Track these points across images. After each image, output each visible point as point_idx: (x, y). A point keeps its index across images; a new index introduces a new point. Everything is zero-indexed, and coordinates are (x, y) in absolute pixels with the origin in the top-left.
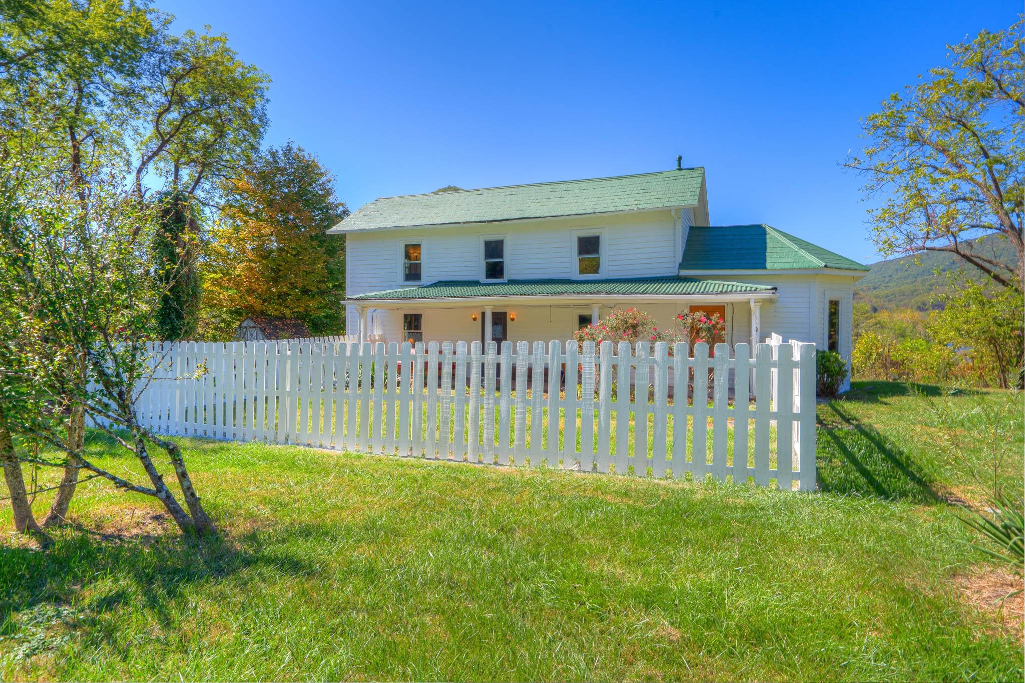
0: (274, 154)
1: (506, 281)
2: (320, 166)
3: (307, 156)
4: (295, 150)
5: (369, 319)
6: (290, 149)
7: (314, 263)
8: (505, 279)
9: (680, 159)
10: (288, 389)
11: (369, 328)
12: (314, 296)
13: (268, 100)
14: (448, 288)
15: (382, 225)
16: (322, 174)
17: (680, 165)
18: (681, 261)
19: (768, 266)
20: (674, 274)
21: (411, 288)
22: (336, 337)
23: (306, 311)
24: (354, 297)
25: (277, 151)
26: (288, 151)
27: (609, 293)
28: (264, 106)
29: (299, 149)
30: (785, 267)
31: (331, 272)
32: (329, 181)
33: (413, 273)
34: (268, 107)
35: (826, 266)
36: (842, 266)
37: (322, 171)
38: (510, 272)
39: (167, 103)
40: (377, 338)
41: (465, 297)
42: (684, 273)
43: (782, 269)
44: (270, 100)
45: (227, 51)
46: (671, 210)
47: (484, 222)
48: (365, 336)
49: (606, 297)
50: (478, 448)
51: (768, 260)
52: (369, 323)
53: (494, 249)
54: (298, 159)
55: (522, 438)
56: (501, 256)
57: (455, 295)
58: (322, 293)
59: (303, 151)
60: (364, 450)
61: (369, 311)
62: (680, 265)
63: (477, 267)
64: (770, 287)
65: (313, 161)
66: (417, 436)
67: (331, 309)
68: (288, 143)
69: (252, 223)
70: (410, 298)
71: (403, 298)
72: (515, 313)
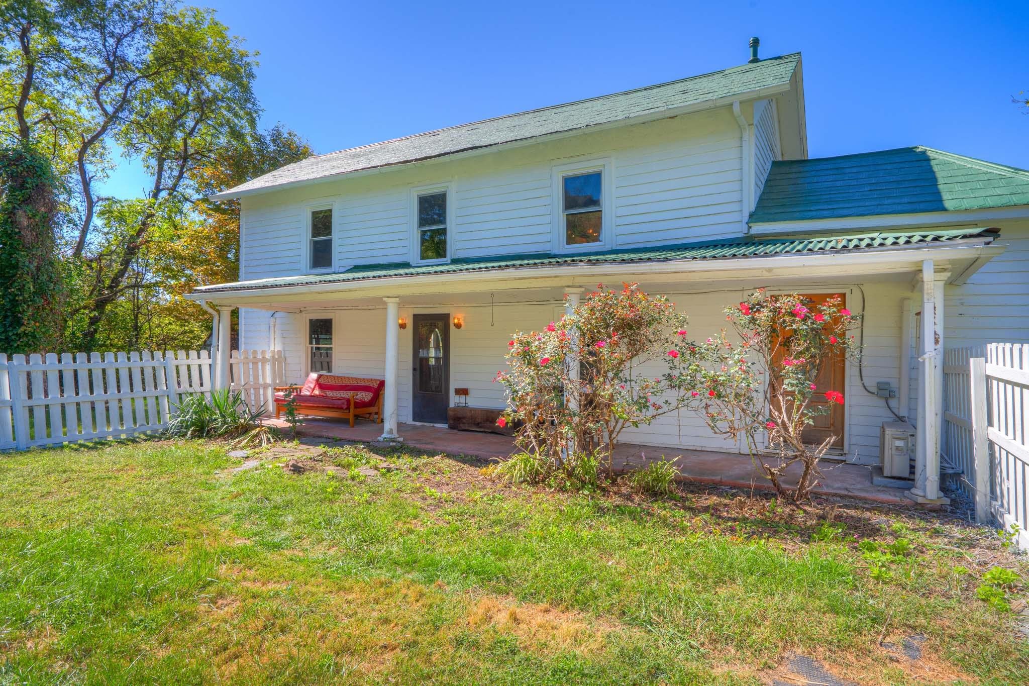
1: (449, 261)
9: (756, 42)
17: (755, 53)
18: (753, 209)
19: (948, 204)
20: (740, 235)
30: (990, 202)
38: (455, 244)
42: (759, 228)
43: (982, 209)
46: (731, 105)
47: (411, 160)
51: (945, 196)
53: (432, 209)
56: (443, 220)
62: (751, 216)
63: (407, 241)
72: (464, 315)
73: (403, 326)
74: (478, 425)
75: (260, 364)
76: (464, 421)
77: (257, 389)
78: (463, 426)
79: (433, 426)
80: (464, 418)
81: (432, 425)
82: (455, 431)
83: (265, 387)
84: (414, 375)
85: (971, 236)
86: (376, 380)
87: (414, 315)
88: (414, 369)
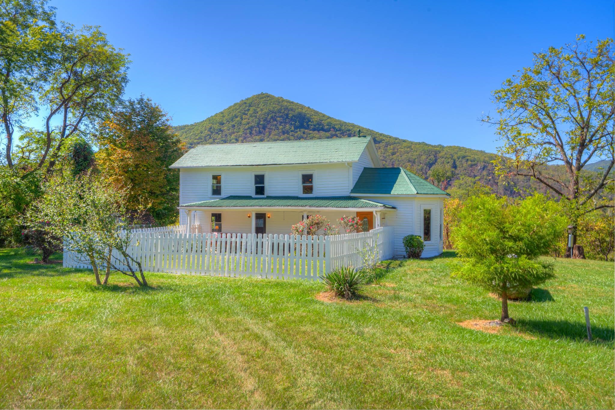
0: (132, 104)
2: (162, 110)
3: (153, 105)
4: (145, 100)
5: (192, 216)
7: (158, 176)
8: (265, 196)
10: (159, 251)
11: (192, 221)
12: (157, 196)
13: (128, 68)
14: (234, 201)
15: (200, 165)
16: (163, 115)
19: (392, 193)
20: (348, 195)
21: (215, 200)
24: (184, 205)
25: (134, 102)
26: (141, 101)
27: (310, 206)
28: (125, 71)
29: (148, 100)
31: (168, 181)
32: (167, 120)
33: (217, 191)
34: (128, 72)
35: (417, 193)
36: (429, 192)
37: (163, 113)
38: (268, 191)
39: (67, 78)
40: (197, 226)
41: (241, 206)
42: (352, 194)
44: (129, 68)
45: (100, 34)
46: (345, 163)
47: (254, 165)
48: (190, 226)
49: (309, 208)
50: (229, 272)
52: (192, 218)
53: (260, 179)
54: (147, 105)
55: (243, 268)
56: (263, 183)
57: (237, 205)
58: (163, 194)
59: (151, 100)
60: (189, 274)
61: (192, 213)
62: (352, 190)
63: (250, 189)
64: (382, 205)
65: (157, 108)
66: (208, 268)
67: (168, 204)
68: (141, 96)
69: (119, 150)
70: (213, 207)
71: (210, 207)
72: (271, 214)
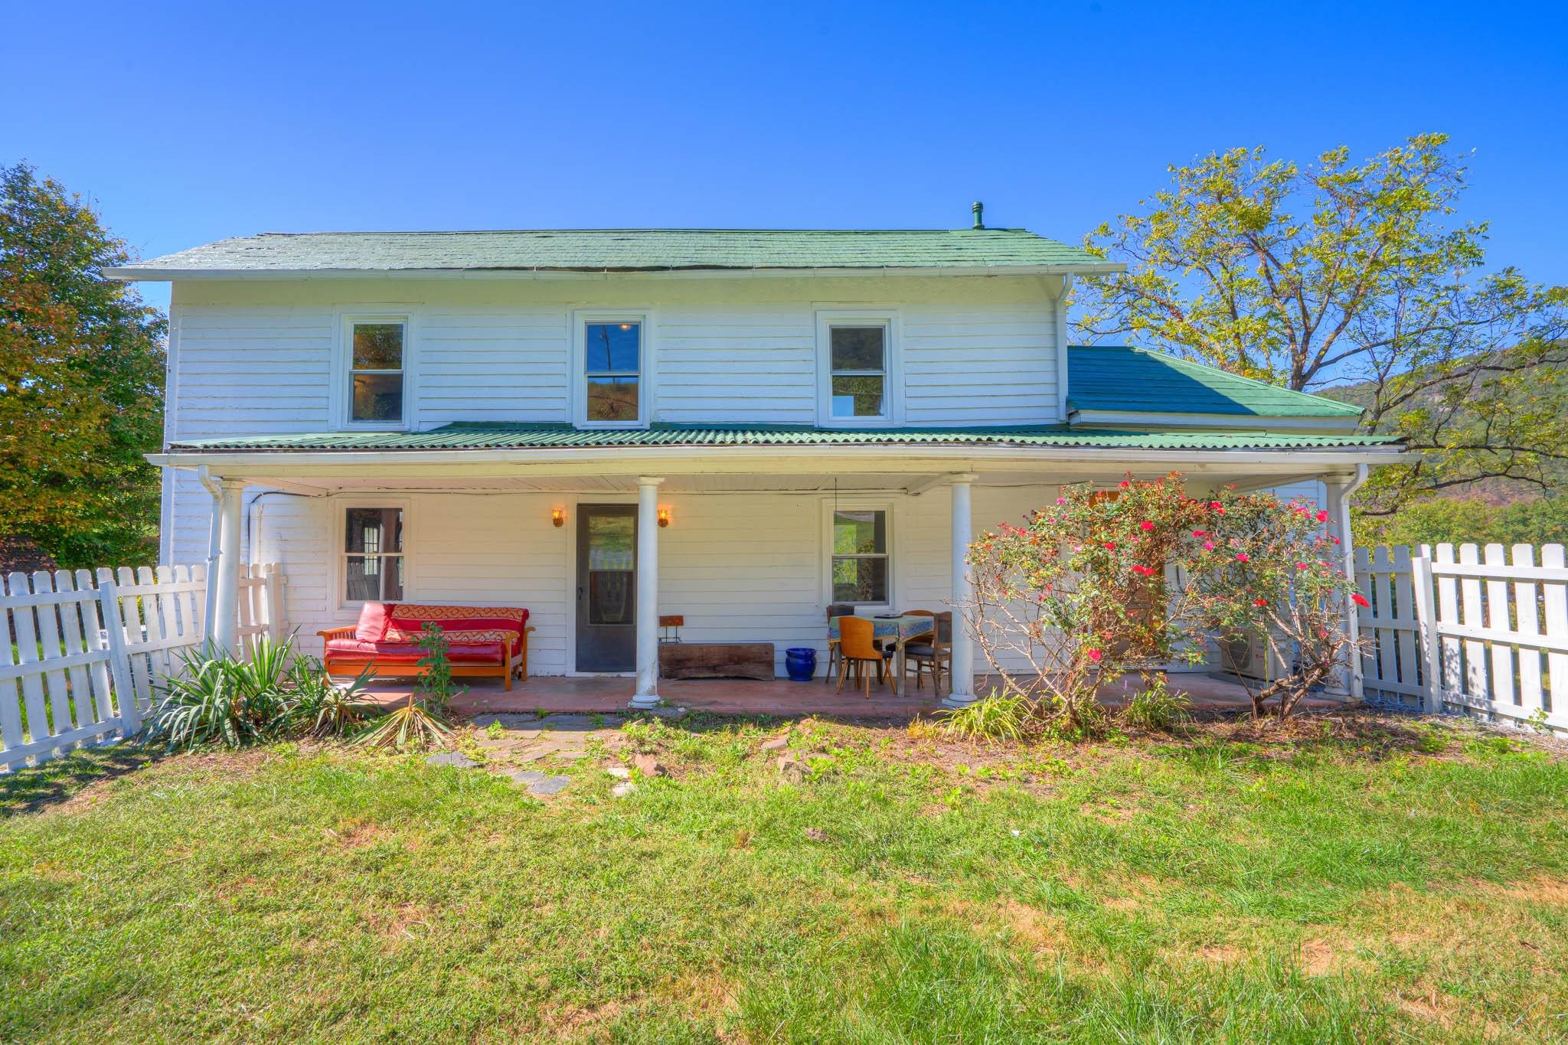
1: (648, 427)
4: (39, 183)
5: (242, 515)
6: (25, 179)
8: (645, 419)
9: (977, 208)
16: (105, 242)
18: (1066, 394)
22: (125, 572)
23: (51, 521)
29: (51, 185)
31: (120, 442)
37: (107, 238)
40: (263, 575)
42: (1084, 417)
47: (598, 269)
53: (614, 345)
54: (45, 202)
56: (633, 363)
59: (61, 189)
63: (564, 389)
67: (116, 519)
68: (21, 166)
72: (671, 507)
73: (558, 522)
74: (714, 668)
75: (251, 588)
76: (689, 664)
77: (247, 637)
78: (686, 673)
79: (619, 677)
80: (689, 660)
81: (615, 674)
82: (672, 681)
83: (260, 630)
84: (579, 598)
85: (1389, 443)
86: (517, 610)
87: (579, 505)
88: (580, 590)
